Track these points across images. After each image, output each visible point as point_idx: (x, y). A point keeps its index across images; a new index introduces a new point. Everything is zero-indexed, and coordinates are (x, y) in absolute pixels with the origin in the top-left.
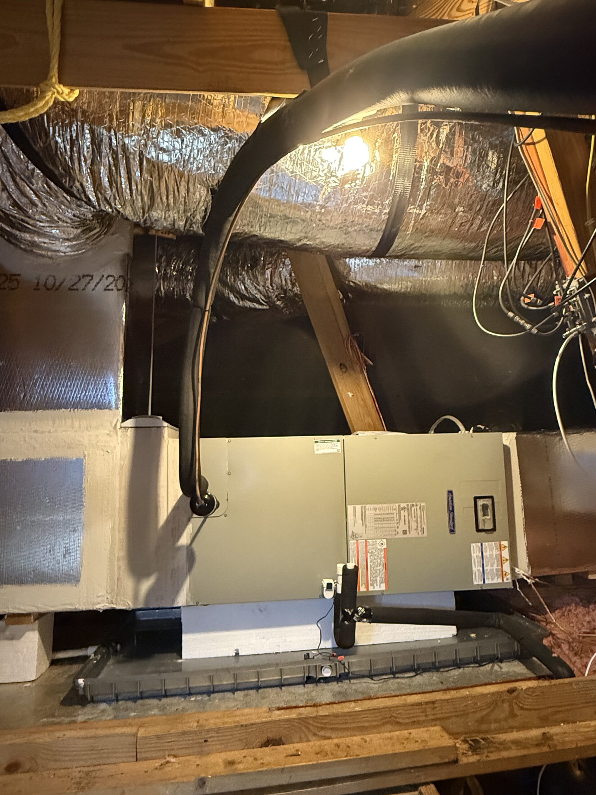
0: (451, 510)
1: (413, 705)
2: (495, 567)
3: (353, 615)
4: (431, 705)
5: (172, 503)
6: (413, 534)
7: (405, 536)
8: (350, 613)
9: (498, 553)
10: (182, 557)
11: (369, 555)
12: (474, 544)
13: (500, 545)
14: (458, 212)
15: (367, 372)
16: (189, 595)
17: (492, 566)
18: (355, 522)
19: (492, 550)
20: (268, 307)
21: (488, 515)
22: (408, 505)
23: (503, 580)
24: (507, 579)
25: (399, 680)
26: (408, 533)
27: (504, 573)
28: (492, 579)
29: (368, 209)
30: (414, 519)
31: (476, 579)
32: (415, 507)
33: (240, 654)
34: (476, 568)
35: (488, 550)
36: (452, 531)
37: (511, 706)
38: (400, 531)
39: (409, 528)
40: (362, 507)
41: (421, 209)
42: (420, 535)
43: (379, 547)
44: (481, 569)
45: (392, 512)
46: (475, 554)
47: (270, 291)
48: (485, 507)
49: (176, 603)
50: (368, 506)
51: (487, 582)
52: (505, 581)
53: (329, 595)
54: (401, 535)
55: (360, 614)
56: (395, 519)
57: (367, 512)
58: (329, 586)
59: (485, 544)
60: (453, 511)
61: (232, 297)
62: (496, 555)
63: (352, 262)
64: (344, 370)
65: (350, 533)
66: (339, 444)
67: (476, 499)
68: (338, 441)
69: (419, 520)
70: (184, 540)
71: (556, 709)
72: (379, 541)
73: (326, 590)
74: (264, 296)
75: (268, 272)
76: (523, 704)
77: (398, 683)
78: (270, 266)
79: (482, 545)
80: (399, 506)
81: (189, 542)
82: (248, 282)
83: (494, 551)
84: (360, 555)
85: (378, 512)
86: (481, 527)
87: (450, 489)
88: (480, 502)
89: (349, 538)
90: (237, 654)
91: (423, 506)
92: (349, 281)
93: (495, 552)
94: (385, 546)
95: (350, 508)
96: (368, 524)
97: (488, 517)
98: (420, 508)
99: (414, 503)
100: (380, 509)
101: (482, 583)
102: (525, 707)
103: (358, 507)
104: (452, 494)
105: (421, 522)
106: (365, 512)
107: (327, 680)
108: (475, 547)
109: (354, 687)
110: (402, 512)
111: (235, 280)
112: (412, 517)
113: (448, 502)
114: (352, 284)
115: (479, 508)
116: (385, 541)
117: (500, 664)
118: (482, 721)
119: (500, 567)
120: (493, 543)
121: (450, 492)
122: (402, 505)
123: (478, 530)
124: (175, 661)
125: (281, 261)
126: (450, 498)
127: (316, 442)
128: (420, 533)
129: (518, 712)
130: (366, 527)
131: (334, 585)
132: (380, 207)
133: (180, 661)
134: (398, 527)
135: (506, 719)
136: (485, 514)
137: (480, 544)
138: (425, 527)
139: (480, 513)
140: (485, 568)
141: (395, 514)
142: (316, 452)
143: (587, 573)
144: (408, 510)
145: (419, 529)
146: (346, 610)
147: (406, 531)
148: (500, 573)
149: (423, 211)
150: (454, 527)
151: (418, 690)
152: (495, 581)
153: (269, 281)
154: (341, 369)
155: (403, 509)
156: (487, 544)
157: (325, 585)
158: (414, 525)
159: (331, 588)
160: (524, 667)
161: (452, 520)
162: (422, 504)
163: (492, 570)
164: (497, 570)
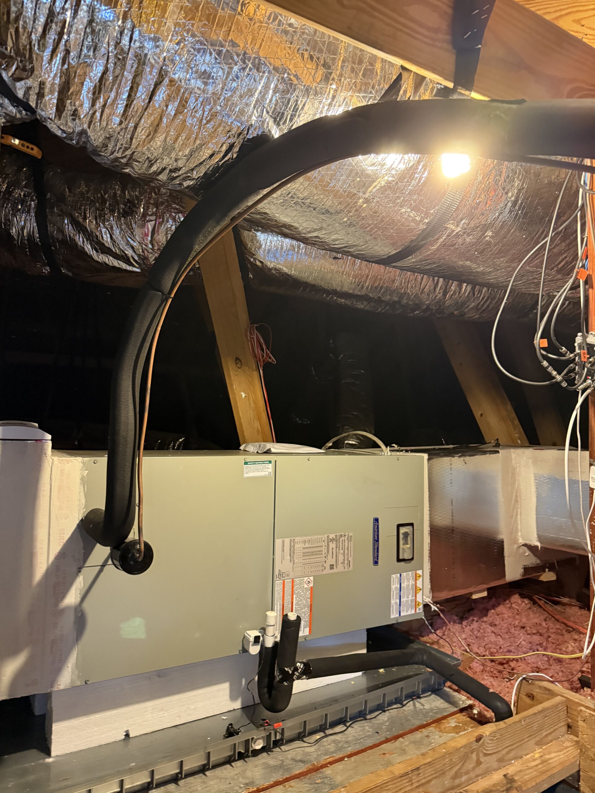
0: (376, 540)
2: (410, 598)
3: (293, 674)
5: (56, 548)
6: (340, 568)
7: (332, 571)
8: (290, 672)
9: (414, 583)
11: (295, 596)
12: (394, 576)
13: (416, 574)
14: (487, 236)
15: (263, 370)
16: (76, 672)
17: (408, 598)
18: (283, 558)
19: (408, 580)
21: (407, 544)
22: (336, 536)
23: (416, 610)
24: (420, 609)
26: (335, 567)
27: (417, 603)
28: (407, 611)
29: (411, 214)
30: (342, 552)
31: (393, 613)
32: (343, 538)
33: (131, 736)
34: (394, 601)
35: (406, 581)
36: (376, 563)
38: (327, 566)
39: (336, 562)
40: (291, 540)
41: (457, 226)
42: (346, 570)
44: (398, 601)
45: (320, 544)
46: (395, 586)
48: (406, 535)
50: (297, 539)
51: (402, 614)
52: (418, 611)
53: (255, 650)
54: (328, 571)
55: (299, 671)
56: (323, 552)
57: (296, 546)
58: (257, 639)
59: (404, 574)
60: (378, 541)
62: (412, 585)
64: (239, 365)
65: (276, 573)
66: (270, 466)
67: (399, 526)
68: (270, 462)
69: (346, 552)
70: (72, 598)
71: (510, 748)
72: (306, 579)
73: (253, 645)
76: (487, 750)
79: (401, 575)
80: (328, 537)
81: (79, 599)
83: (411, 581)
84: (286, 598)
85: (307, 546)
86: (401, 557)
87: (376, 516)
88: (403, 530)
89: (275, 579)
90: (127, 735)
91: (351, 536)
94: (312, 585)
95: (278, 542)
96: (296, 561)
97: (408, 546)
98: (348, 538)
99: (343, 534)
100: (309, 541)
101: (398, 615)
102: (488, 752)
103: (287, 541)
104: (378, 522)
105: (348, 555)
106: (294, 546)
110: (331, 544)
112: (339, 550)
113: (374, 531)
115: (401, 536)
116: (312, 578)
118: (457, 776)
119: (414, 598)
120: (410, 573)
121: (376, 520)
122: (332, 536)
123: (399, 560)
124: (41, 761)
126: (376, 527)
127: (246, 463)
128: (346, 568)
129: (482, 759)
130: (294, 563)
131: (261, 639)
132: (423, 215)
133: (50, 760)
134: (325, 562)
135: (474, 768)
137: (399, 575)
138: (350, 559)
139: (401, 542)
140: (402, 600)
141: (324, 546)
142: (246, 475)
144: (336, 541)
145: (346, 562)
146: (286, 669)
147: (333, 565)
148: (414, 603)
150: (378, 559)
152: (409, 613)
153: (149, 238)
154: (236, 364)
155: (332, 540)
157: (252, 639)
158: (341, 557)
159: (259, 642)
161: (376, 550)
162: (350, 534)
163: (407, 601)
164: (411, 600)
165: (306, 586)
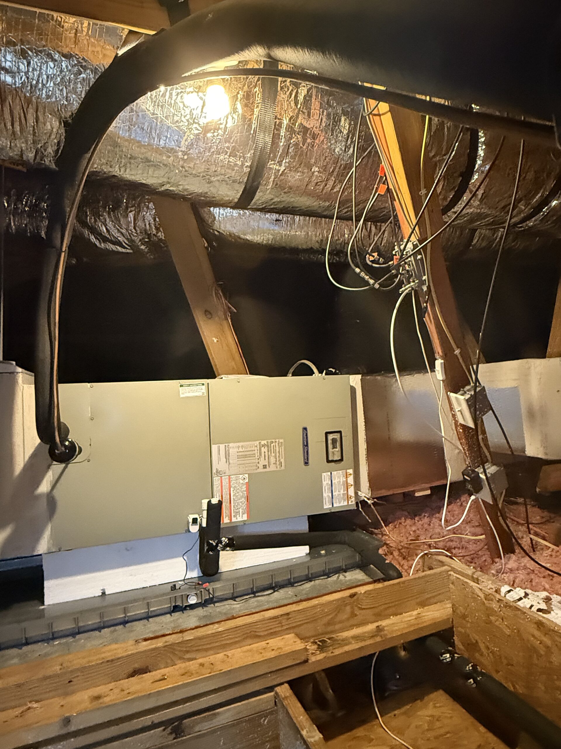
0: (306, 445)
1: (271, 619)
2: (342, 492)
3: (217, 545)
4: (285, 617)
5: (30, 451)
6: (272, 468)
7: (265, 470)
8: (214, 544)
9: (345, 480)
10: (43, 504)
11: (232, 489)
12: (325, 474)
13: (346, 473)
14: (314, 172)
15: (231, 319)
16: (51, 541)
17: (339, 492)
18: (219, 459)
19: (339, 477)
20: (131, 251)
21: (336, 448)
22: (267, 442)
23: (348, 502)
24: (352, 502)
25: (259, 598)
26: (267, 467)
27: (349, 496)
28: (340, 503)
29: (231, 160)
30: (273, 454)
31: (326, 504)
32: (274, 444)
33: (107, 593)
34: (326, 494)
35: (336, 478)
36: (306, 463)
37: (352, 608)
38: (261, 466)
39: (269, 462)
40: (225, 446)
41: (280, 165)
42: (278, 469)
43: (242, 482)
44: (330, 495)
45: (253, 449)
46: (326, 482)
47: (133, 235)
48: (334, 441)
49: (36, 551)
50: (231, 445)
51: (335, 505)
52: (350, 503)
53: (194, 529)
54: (261, 470)
55: (223, 544)
56: (256, 456)
57: (231, 450)
58: (195, 521)
60: (307, 445)
61: (93, 238)
62: (343, 481)
63: (216, 211)
64: (209, 316)
65: (214, 471)
66: (204, 387)
67: (327, 434)
68: (203, 384)
69: (278, 454)
70: (44, 487)
71: (388, 605)
72: (241, 476)
73: (192, 525)
74: (127, 239)
75: (131, 215)
76: (361, 605)
77: (258, 601)
78: (133, 209)
79: (331, 473)
80: (260, 443)
81: (50, 488)
82: (110, 225)
83: (341, 478)
84: (224, 491)
85: (241, 450)
86: (330, 459)
87: (305, 426)
88: (330, 437)
89: (214, 475)
90: (104, 593)
91: (281, 442)
92: (213, 230)
93: (343, 479)
94: (247, 481)
95: (214, 447)
96: (231, 461)
97: (337, 450)
98: (279, 444)
99: (273, 440)
100: (242, 446)
101: (331, 506)
102: (363, 607)
103: (222, 447)
104: (306, 430)
105: (279, 457)
106: (229, 450)
107: (192, 607)
108: (326, 476)
109: (218, 610)
110: (263, 448)
111: (95, 221)
112: (271, 453)
113: (303, 438)
114: (216, 233)
115: (330, 442)
116: (247, 475)
117: (344, 574)
118: (329, 624)
119: (346, 492)
120: (341, 471)
121: (305, 429)
122: (263, 442)
123: (328, 461)
124: (37, 608)
125: (145, 205)
126: (305, 434)
127: (181, 386)
128: (278, 467)
129: (357, 612)
130: (229, 464)
131: (199, 520)
132: (241, 159)
133: (43, 607)
134: (259, 463)
135: (348, 619)
136: (334, 447)
137: (329, 473)
138: (282, 460)
139: (330, 446)
140: (334, 494)
141: (256, 451)
142: (182, 396)
143: (414, 492)
144: (268, 446)
145: (278, 463)
146: (211, 542)
147: (266, 465)
148: (346, 496)
149: (282, 168)
150: (308, 460)
151: (275, 605)
152: (342, 504)
153: (132, 224)
154: (206, 315)
155: (264, 445)
156: (335, 472)
157: (191, 521)
158: (272, 460)
159: (197, 523)
160: (363, 574)
161: (306, 453)
163: (339, 495)
164: (343, 494)
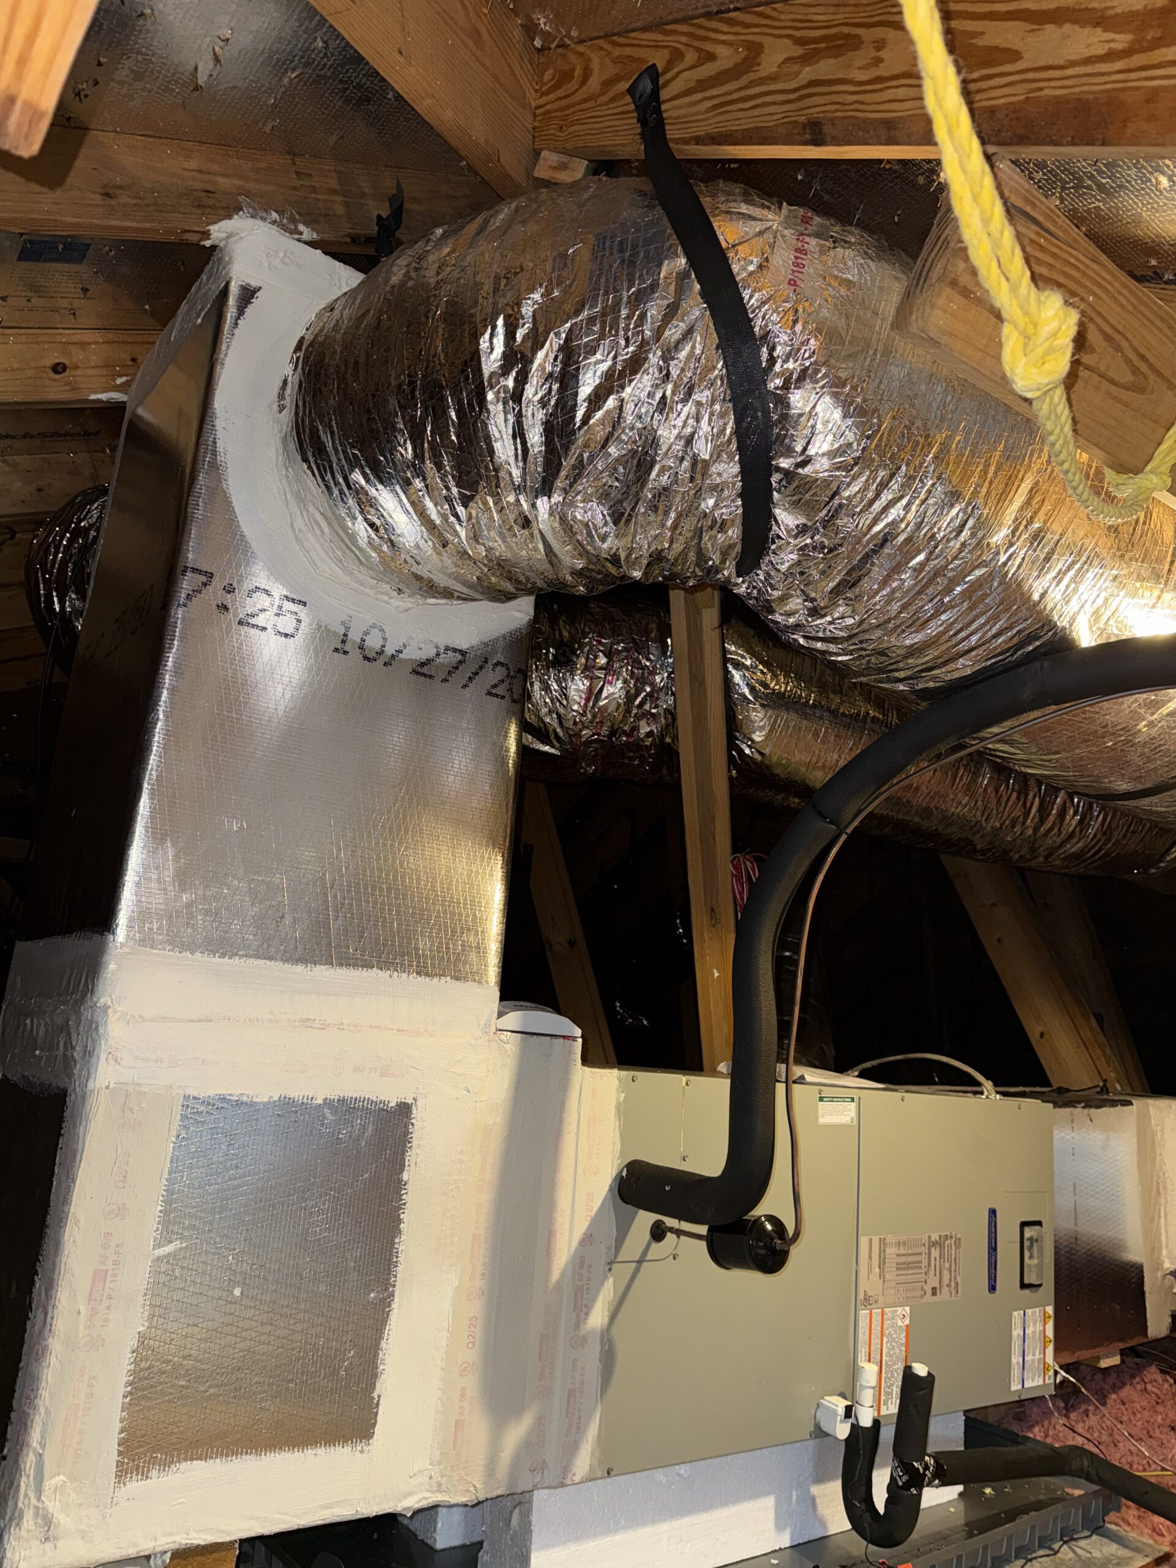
0: (993, 1249)
2: (1037, 1356)
5: (581, 1227)
6: (944, 1295)
7: (934, 1299)
9: (1042, 1328)
11: (885, 1339)
13: (1045, 1313)
16: (600, 1452)
17: (1034, 1355)
18: (869, 1271)
19: (1035, 1324)
21: (1034, 1258)
22: (939, 1236)
23: (1044, 1379)
24: (1049, 1378)
26: (938, 1292)
27: (1046, 1366)
28: (1033, 1379)
30: (947, 1265)
31: (1014, 1380)
32: (949, 1242)
34: (1016, 1359)
35: (1031, 1324)
36: (992, 1288)
38: (929, 1288)
39: (940, 1282)
40: (880, 1239)
42: (953, 1298)
44: (1021, 1360)
45: (918, 1250)
46: (1017, 1332)
48: (1032, 1242)
50: (889, 1238)
51: (1026, 1386)
52: (1047, 1382)
53: (843, 1431)
54: (929, 1298)
56: (923, 1265)
57: (888, 1251)
58: (848, 1412)
59: (1029, 1312)
60: (995, 1249)
62: (1039, 1332)
64: (714, 922)
65: (861, 1296)
66: (853, 1106)
67: (1023, 1225)
68: (853, 1100)
69: (953, 1266)
72: (900, 1309)
73: (841, 1422)
79: (1025, 1313)
80: (929, 1237)
83: (1038, 1324)
84: (873, 1342)
85: (902, 1251)
86: (1026, 1281)
87: (992, 1206)
88: (1029, 1232)
89: (859, 1306)
91: (960, 1239)
93: (1039, 1327)
94: (907, 1321)
95: (864, 1241)
96: (887, 1277)
97: (1035, 1262)
98: (955, 1242)
99: (947, 1233)
100: (905, 1243)
101: (1020, 1387)
103: (876, 1240)
104: (995, 1216)
105: (955, 1271)
106: (884, 1251)
108: (1017, 1315)
110: (933, 1249)
112: (944, 1261)
113: (990, 1232)
115: (1027, 1244)
116: (907, 1309)
117: (1077, 1543)
119: (1042, 1356)
120: (1037, 1310)
121: (993, 1212)
123: (1024, 1286)
126: (992, 1224)
127: (821, 1099)
128: (953, 1293)
130: (884, 1281)
134: (926, 1282)
136: (1031, 1256)
137: (1022, 1313)
138: (959, 1279)
139: (1027, 1254)
140: (1026, 1359)
141: (924, 1254)
142: (821, 1121)
144: (940, 1245)
145: (953, 1284)
147: (936, 1289)
148: (1042, 1366)
150: (995, 1281)
152: (1036, 1382)
154: (711, 920)
155: (934, 1244)
157: (840, 1411)
158: (946, 1275)
159: (850, 1417)
161: (993, 1265)
162: (959, 1236)
163: (1033, 1361)
164: (1039, 1360)
165: (900, 1323)
